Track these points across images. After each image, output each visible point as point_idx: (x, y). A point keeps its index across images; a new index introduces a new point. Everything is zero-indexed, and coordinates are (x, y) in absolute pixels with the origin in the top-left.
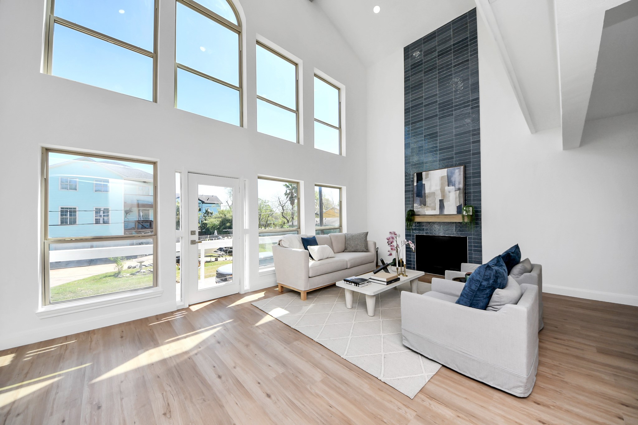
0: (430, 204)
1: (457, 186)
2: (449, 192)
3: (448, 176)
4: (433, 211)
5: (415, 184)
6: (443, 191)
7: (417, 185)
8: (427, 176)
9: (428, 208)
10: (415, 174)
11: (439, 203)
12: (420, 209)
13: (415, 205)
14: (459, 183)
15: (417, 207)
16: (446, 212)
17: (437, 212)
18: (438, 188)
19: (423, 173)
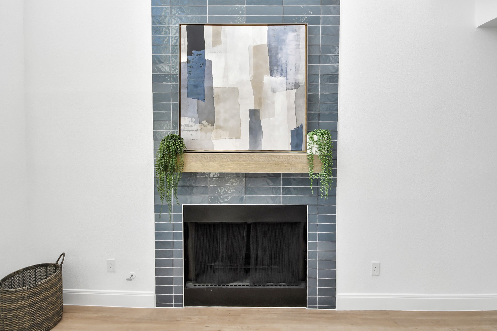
0: (226, 120)
1: (292, 80)
2: (274, 91)
3: (269, 45)
4: (234, 140)
5: (184, 58)
6: (257, 86)
7: (188, 62)
8: (217, 37)
9: (221, 132)
10: (184, 28)
11: (249, 119)
12: (199, 132)
13: (184, 121)
14: (297, 70)
15: (189, 128)
16: (267, 145)
17: (244, 144)
18: (247, 77)
19: (205, 28)
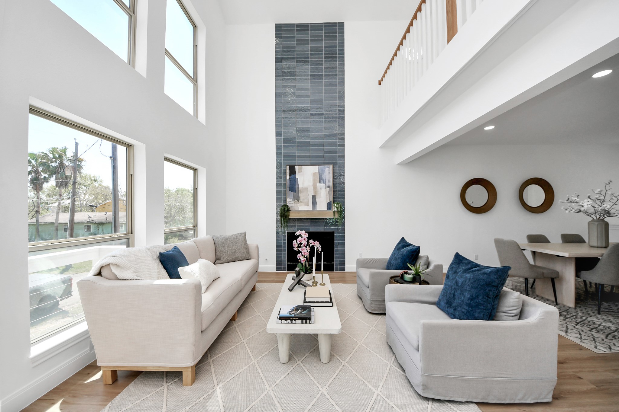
0: (303, 199)
1: (327, 184)
2: (321, 189)
3: (319, 173)
4: (306, 206)
5: (288, 177)
6: (315, 187)
7: (290, 179)
8: (300, 169)
9: (302, 204)
10: (288, 167)
11: (312, 199)
12: (294, 204)
13: (288, 200)
14: (329, 181)
15: (290, 202)
16: (318, 208)
17: (310, 208)
18: (311, 184)
19: (296, 167)
